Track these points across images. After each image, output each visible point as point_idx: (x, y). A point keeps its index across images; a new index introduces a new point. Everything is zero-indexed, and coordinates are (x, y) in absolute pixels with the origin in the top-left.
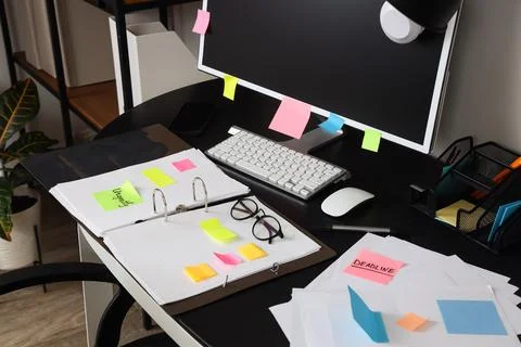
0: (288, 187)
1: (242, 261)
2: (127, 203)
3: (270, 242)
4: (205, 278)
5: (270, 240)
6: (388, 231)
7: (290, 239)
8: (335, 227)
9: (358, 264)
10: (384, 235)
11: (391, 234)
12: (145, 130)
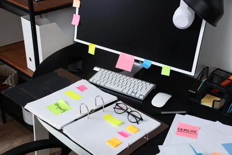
0: (133, 95)
1: (131, 135)
2: (64, 110)
3: (138, 124)
4: (117, 145)
5: (137, 122)
6: (185, 112)
7: (146, 121)
8: (162, 113)
9: (180, 130)
10: (184, 114)
11: (187, 114)
12: (56, 71)
